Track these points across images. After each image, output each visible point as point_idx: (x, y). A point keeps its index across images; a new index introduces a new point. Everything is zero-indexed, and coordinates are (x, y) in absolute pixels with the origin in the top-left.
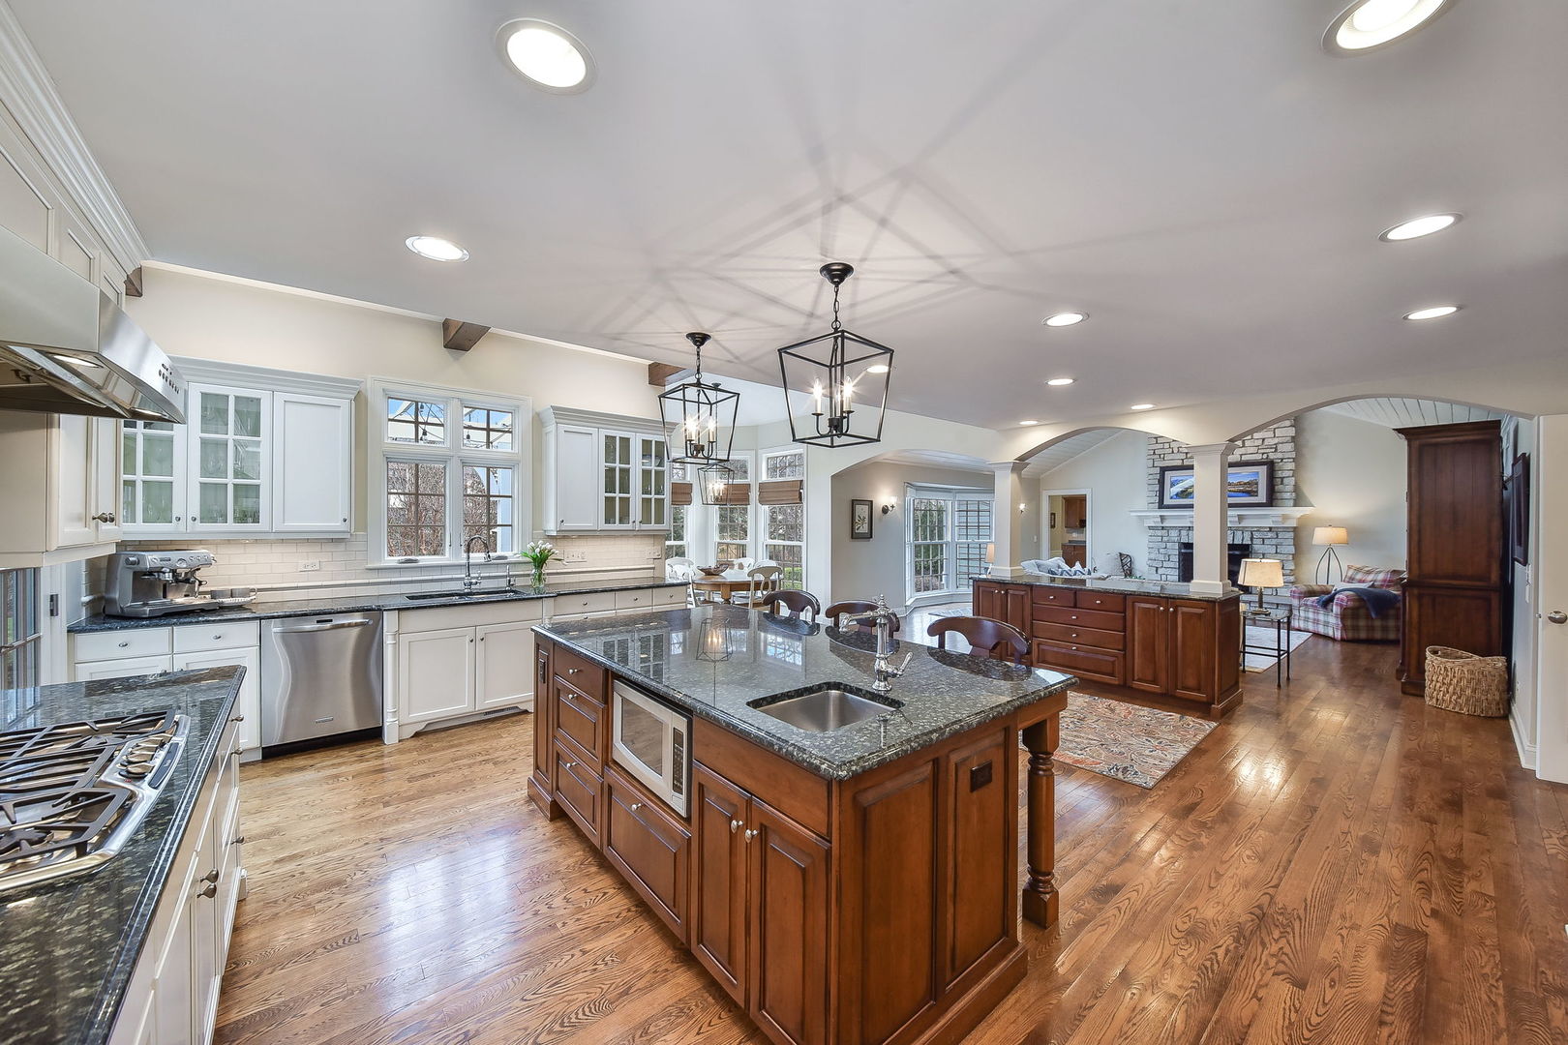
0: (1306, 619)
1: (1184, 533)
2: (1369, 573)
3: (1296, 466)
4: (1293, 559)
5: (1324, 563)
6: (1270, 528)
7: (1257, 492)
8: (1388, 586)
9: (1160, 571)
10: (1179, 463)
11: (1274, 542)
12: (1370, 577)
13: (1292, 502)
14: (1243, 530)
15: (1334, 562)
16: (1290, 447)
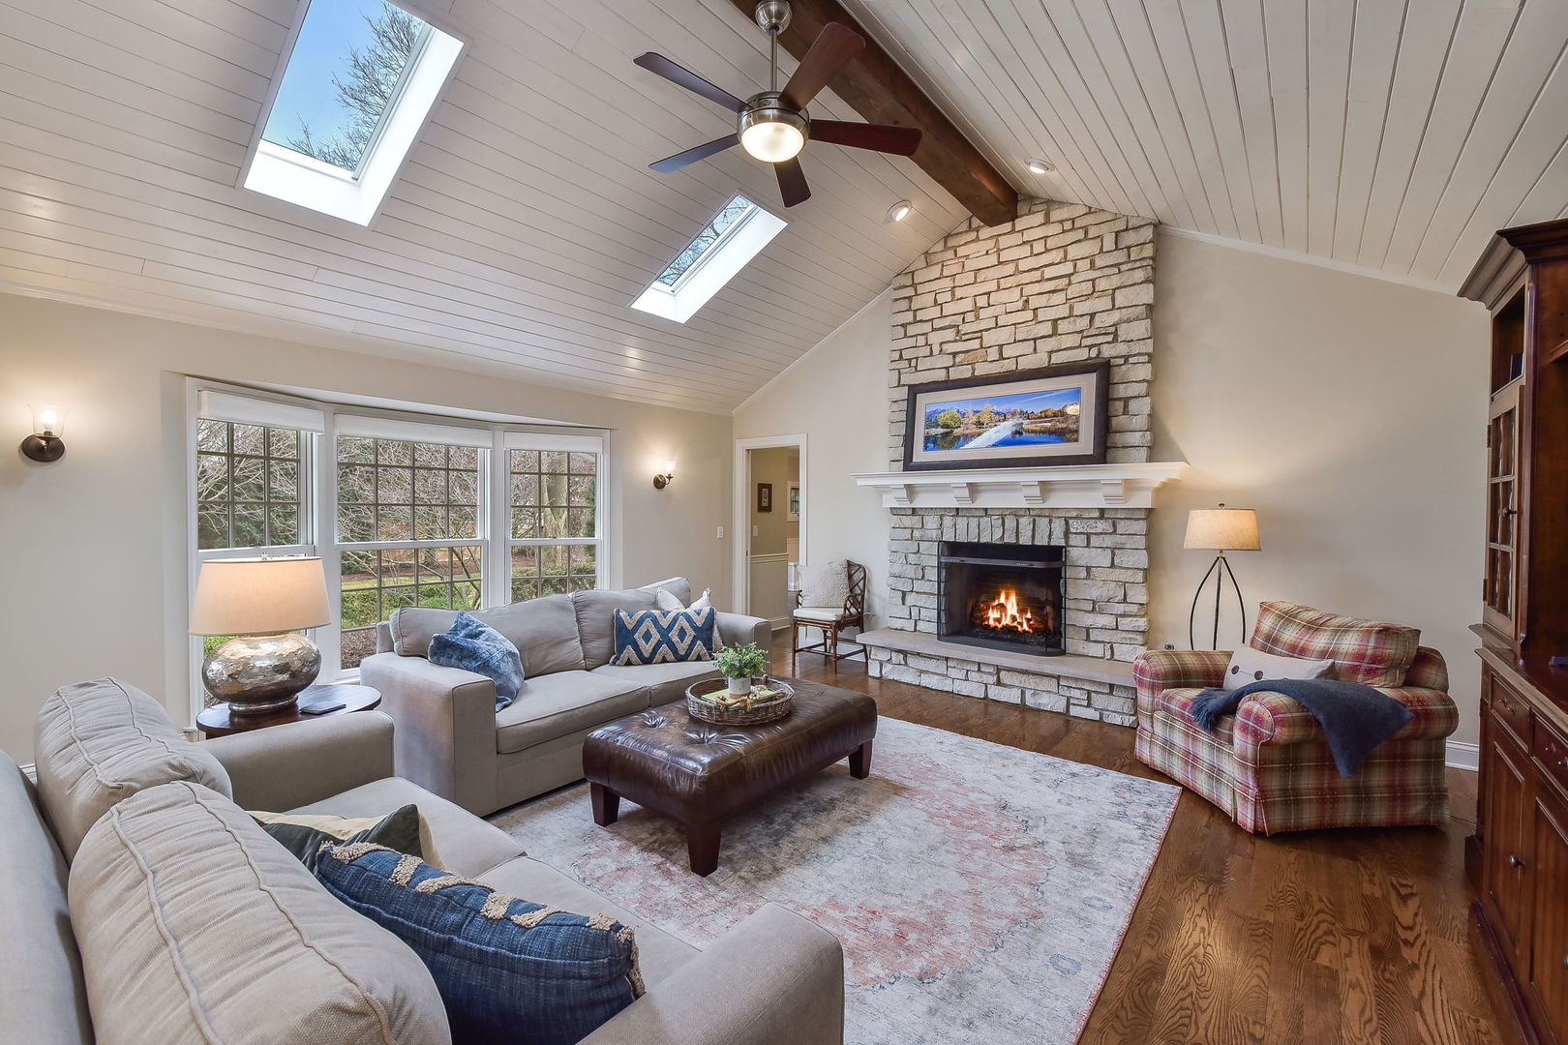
0: (1168, 747)
1: (948, 521)
2: (1314, 627)
3: (1155, 373)
4: (1145, 580)
5: (1209, 591)
6: (1102, 511)
7: (1077, 431)
8: (1370, 673)
9: (911, 599)
10: (940, 375)
11: (1108, 541)
12: (1320, 641)
13: (1144, 452)
14: (1050, 515)
15: (1228, 589)
16: (1141, 328)
